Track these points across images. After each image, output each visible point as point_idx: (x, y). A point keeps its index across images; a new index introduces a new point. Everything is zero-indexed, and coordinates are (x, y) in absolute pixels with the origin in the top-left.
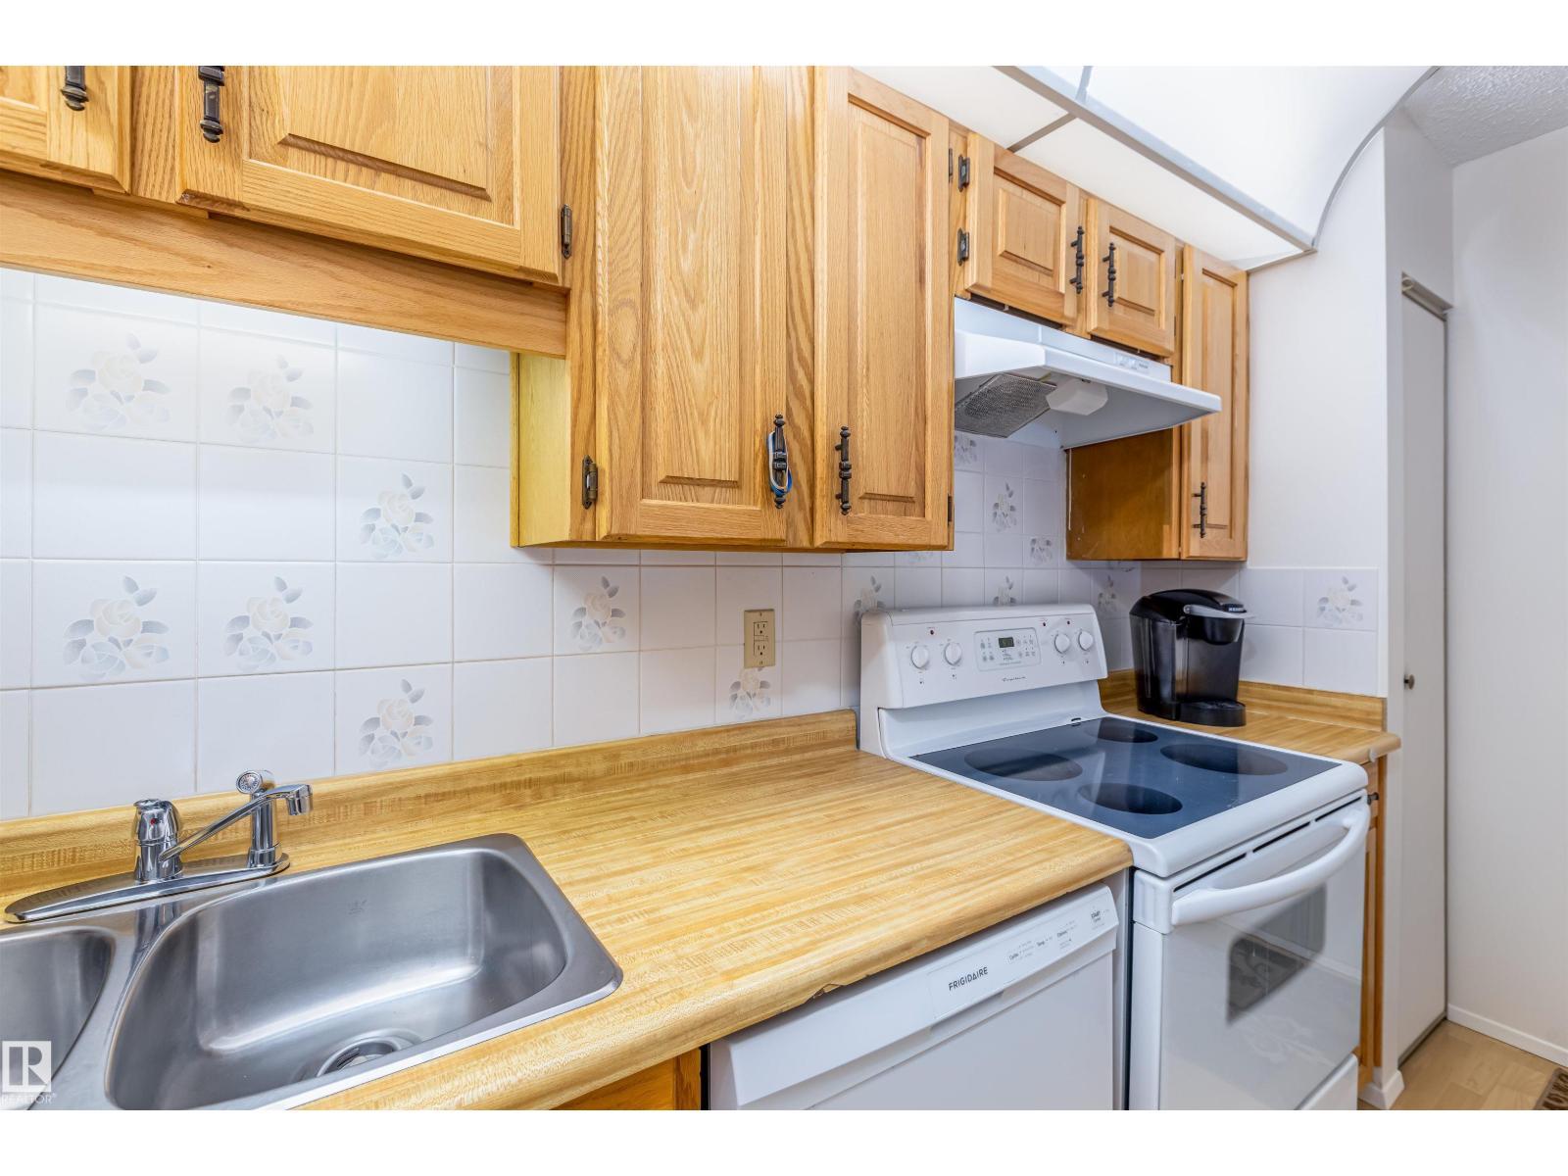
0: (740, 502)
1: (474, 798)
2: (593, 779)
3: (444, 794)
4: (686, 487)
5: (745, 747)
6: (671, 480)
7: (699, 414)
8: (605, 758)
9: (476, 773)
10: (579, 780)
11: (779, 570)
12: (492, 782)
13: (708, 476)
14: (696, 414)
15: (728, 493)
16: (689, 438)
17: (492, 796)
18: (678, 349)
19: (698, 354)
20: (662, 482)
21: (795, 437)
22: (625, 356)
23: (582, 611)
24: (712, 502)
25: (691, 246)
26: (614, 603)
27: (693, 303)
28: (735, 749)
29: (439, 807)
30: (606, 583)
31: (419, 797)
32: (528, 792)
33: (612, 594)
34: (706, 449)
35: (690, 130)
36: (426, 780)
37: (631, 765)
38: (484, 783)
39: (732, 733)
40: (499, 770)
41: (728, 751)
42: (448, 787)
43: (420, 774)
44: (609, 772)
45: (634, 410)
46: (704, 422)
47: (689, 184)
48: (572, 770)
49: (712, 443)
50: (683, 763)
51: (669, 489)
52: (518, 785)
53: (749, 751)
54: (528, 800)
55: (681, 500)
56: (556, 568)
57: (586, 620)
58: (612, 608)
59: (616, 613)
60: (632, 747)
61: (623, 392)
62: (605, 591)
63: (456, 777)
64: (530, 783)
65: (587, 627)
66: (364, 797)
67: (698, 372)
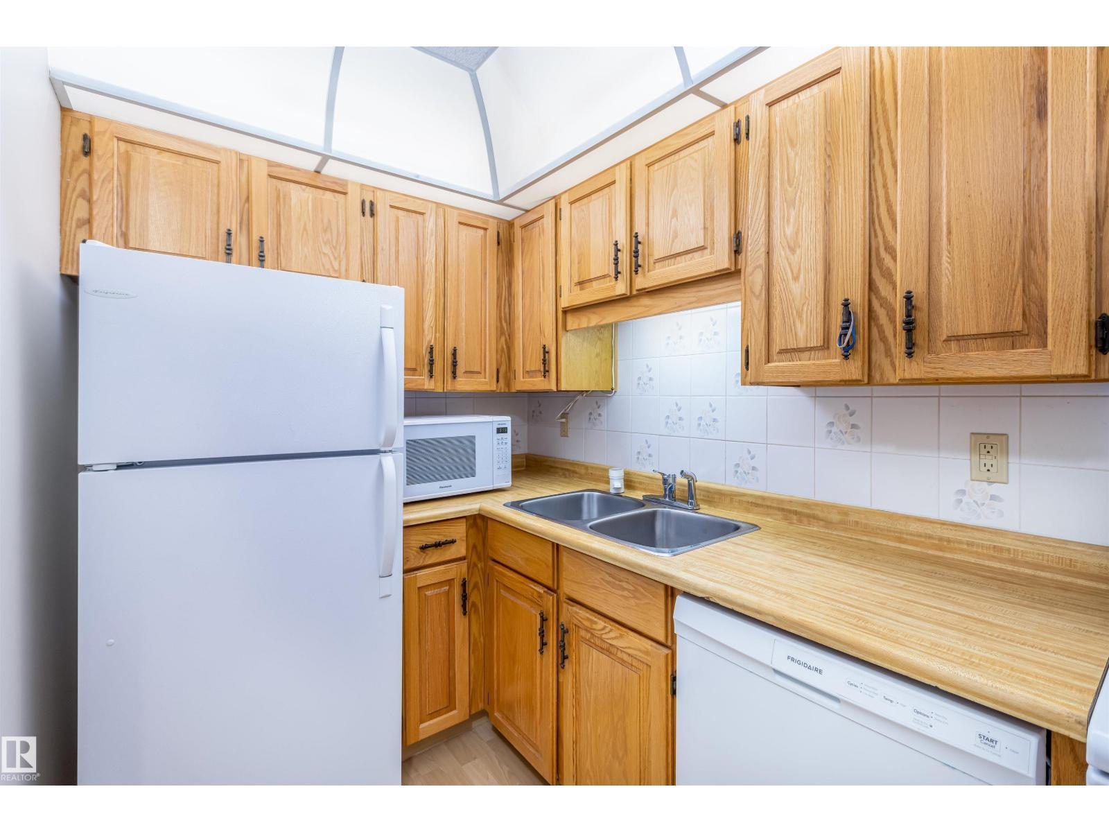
0: (828, 358)
1: (771, 511)
2: (831, 523)
3: (758, 504)
4: (792, 354)
5: (960, 542)
6: (782, 352)
7: (797, 312)
8: (839, 513)
9: (772, 499)
10: (822, 520)
11: (1018, 399)
12: (778, 506)
13: (802, 345)
14: (795, 312)
15: (820, 354)
16: (791, 327)
17: (780, 513)
18: (784, 280)
19: (796, 278)
20: (779, 353)
21: (881, 306)
22: (757, 293)
23: (832, 424)
24: (809, 360)
25: (792, 220)
26: (853, 420)
27: (793, 250)
28: (949, 541)
29: (756, 509)
30: (847, 408)
31: (748, 502)
32: (795, 517)
33: (851, 414)
34: (801, 330)
35: (792, 155)
36: (751, 495)
37: (857, 523)
38: (775, 505)
39: (945, 527)
40: (782, 501)
41: (941, 539)
42: (760, 502)
43: (750, 492)
44: (842, 522)
45: (761, 319)
46: (800, 315)
47: (790, 186)
48: (818, 513)
49: (804, 327)
50: (899, 535)
51: (783, 356)
52: (790, 511)
53: (965, 547)
54: (795, 521)
55: (790, 361)
56: (817, 398)
57: (834, 429)
58: (851, 423)
59: (854, 426)
60: (859, 511)
61: (756, 312)
62: (847, 413)
63: (763, 498)
64: (796, 513)
65: (835, 433)
66: (730, 495)
67: (796, 288)
